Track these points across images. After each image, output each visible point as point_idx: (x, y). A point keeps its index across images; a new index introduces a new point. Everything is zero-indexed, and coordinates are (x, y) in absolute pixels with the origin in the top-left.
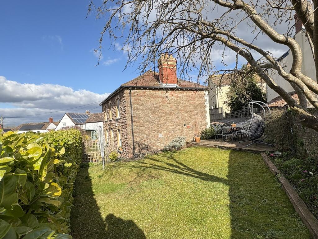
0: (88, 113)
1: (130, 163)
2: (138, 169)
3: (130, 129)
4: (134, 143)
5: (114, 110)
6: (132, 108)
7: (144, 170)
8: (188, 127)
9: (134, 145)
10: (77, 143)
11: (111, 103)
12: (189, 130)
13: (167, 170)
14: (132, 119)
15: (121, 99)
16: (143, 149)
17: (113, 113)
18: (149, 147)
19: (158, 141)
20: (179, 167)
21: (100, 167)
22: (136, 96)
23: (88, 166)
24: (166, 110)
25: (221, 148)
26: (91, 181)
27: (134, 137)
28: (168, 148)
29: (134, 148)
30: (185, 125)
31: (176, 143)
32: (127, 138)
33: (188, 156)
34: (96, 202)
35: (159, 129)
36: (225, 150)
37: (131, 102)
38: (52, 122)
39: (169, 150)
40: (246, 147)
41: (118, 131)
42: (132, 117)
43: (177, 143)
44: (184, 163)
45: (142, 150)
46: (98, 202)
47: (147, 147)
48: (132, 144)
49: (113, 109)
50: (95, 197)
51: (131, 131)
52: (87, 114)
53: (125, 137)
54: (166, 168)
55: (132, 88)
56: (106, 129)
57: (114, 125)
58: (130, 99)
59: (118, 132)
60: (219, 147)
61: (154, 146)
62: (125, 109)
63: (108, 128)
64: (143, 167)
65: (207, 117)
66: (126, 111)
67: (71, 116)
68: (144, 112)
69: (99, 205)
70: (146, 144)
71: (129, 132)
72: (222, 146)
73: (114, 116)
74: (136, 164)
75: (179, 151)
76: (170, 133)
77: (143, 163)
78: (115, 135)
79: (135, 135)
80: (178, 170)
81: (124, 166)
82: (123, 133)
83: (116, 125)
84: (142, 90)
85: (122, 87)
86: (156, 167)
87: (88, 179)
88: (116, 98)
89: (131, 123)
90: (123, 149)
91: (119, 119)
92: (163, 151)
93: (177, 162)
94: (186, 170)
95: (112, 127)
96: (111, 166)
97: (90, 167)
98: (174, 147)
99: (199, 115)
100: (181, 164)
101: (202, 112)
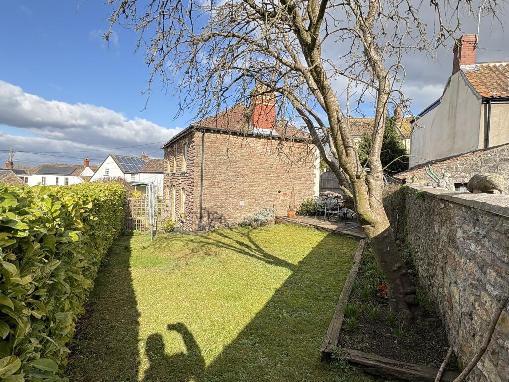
0: (145, 156)
1: (189, 236)
2: (196, 244)
3: (197, 190)
4: (201, 210)
5: (180, 159)
6: (204, 160)
7: (203, 246)
8: (285, 194)
9: (201, 214)
10: (116, 201)
11: (177, 147)
12: (286, 200)
13: (233, 248)
14: (202, 175)
15: (189, 145)
16: (214, 219)
17: (178, 163)
18: (222, 218)
19: (238, 211)
20: (249, 246)
21: (147, 238)
22: (212, 143)
23: (132, 235)
24: (255, 167)
25: (317, 229)
26: (130, 253)
27: (203, 202)
28: (247, 221)
29: (201, 218)
30: (280, 192)
31: (260, 216)
32: (192, 202)
33: (269, 235)
34: (130, 273)
35: (240, 193)
36: (322, 232)
37: (203, 150)
38: (88, 165)
39: (249, 225)
40: (348, 230)
41: (182, 190)
42: (202, 172)
43: (262, 216)
44: (258, 243)
45: (212, 221)
46: (132, 274)
47: (221, 218)
48: (199, 211)
49: (179, 157)
50: (130, 269)
51: (199, 192)
52: (143, 158)
53: (190, 200)
54: (232, 246)
55: (206, 130)
56: (168, 186)
57: (178, 181)
58: (203, 146)
59: (182, 192)
60: (314, 227)
61: (230, 218)
62: (194, 160)
63: (169, 184)
64: (204, 242)
65: (314, 183)
66: (194, 163)
67: (118, 160)
68: (220, 167)
69: (133, 278)
70: (219, 212)
71: (197, 193)
72: (319, 227)
73: (179, 168)
74: (196, 239)
75: (262, 228)
76: (256, 200)
77: (206, 238)
78: (179, 195)
79: (204, 198)
80: (246, 250)
81: (179, 240)
82: (188, 194)
83: (180, 182)
84: (221, 134)
85: (191, 127)
86: (221, 244)
87: (128, 249)
88: (184, 143)
89: (200, 180)
90: (187, 217)
91: (185, 173)
92: (241, 226)
93: (250, 240)
94: (255, 251)
95: (175, 183)
96: (162, 237)
97: (134, 237)
98: (256, 221)
99: (303, 179)
100: (255, 244)
101: (308, 175)
